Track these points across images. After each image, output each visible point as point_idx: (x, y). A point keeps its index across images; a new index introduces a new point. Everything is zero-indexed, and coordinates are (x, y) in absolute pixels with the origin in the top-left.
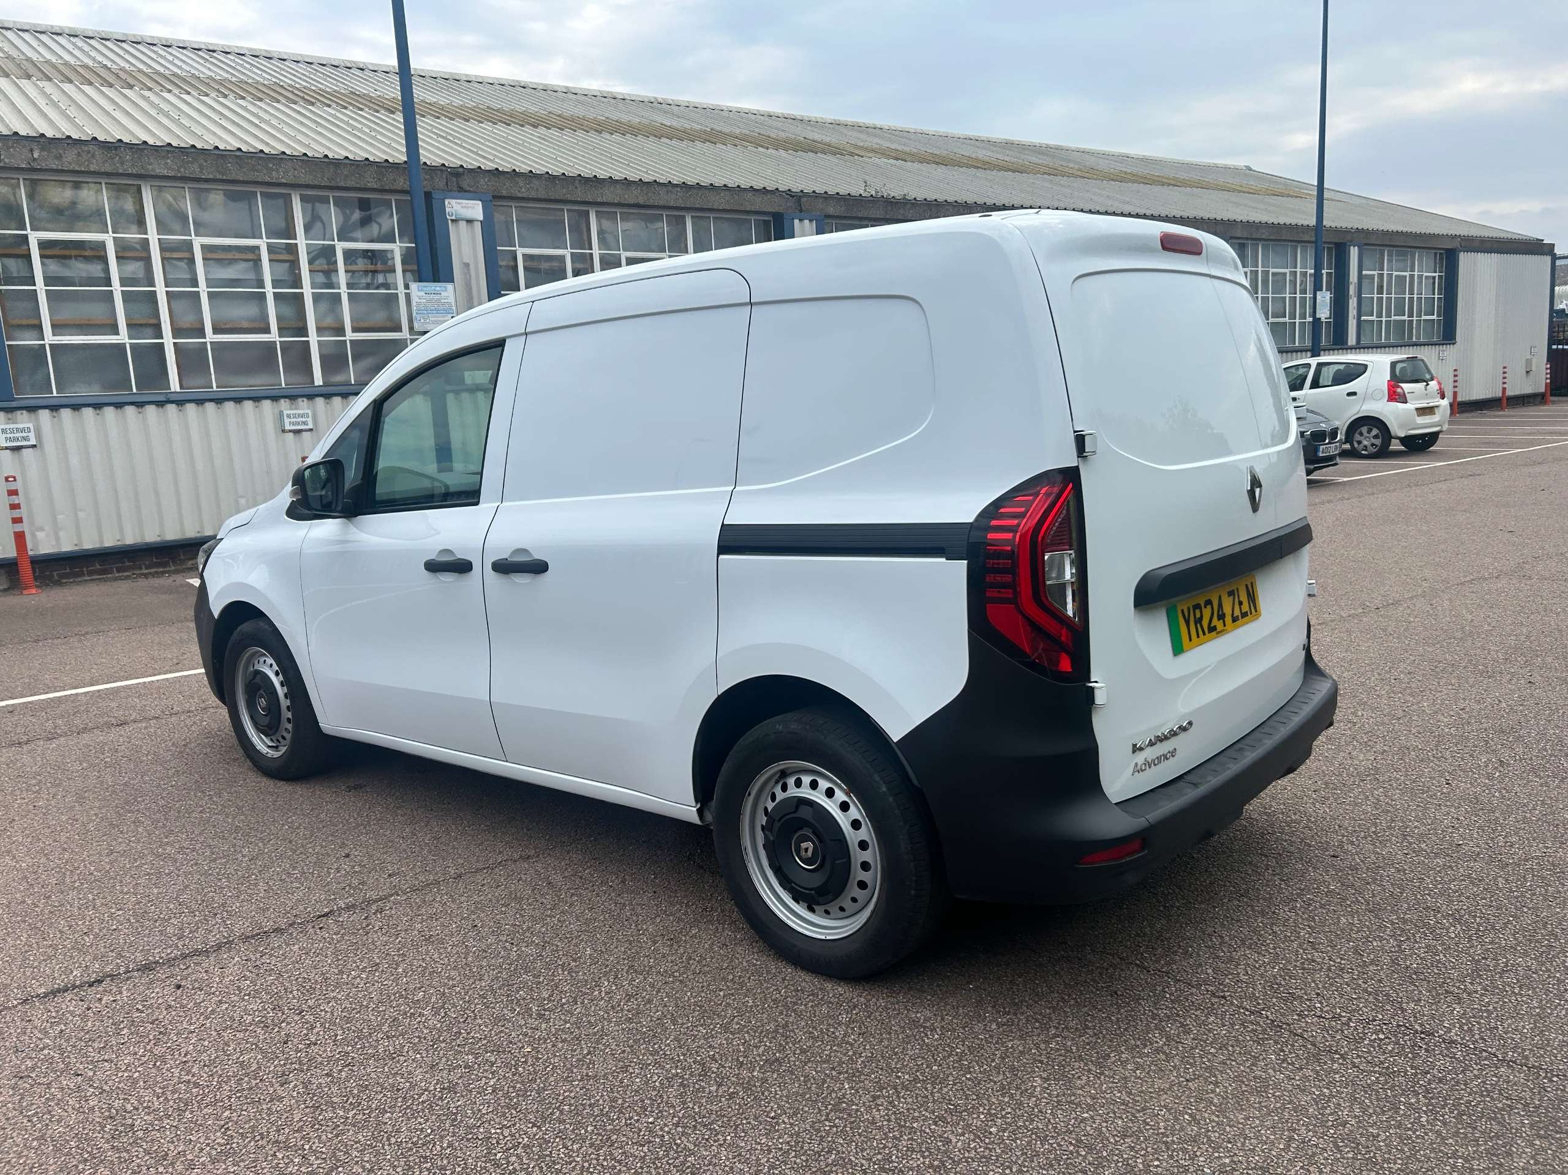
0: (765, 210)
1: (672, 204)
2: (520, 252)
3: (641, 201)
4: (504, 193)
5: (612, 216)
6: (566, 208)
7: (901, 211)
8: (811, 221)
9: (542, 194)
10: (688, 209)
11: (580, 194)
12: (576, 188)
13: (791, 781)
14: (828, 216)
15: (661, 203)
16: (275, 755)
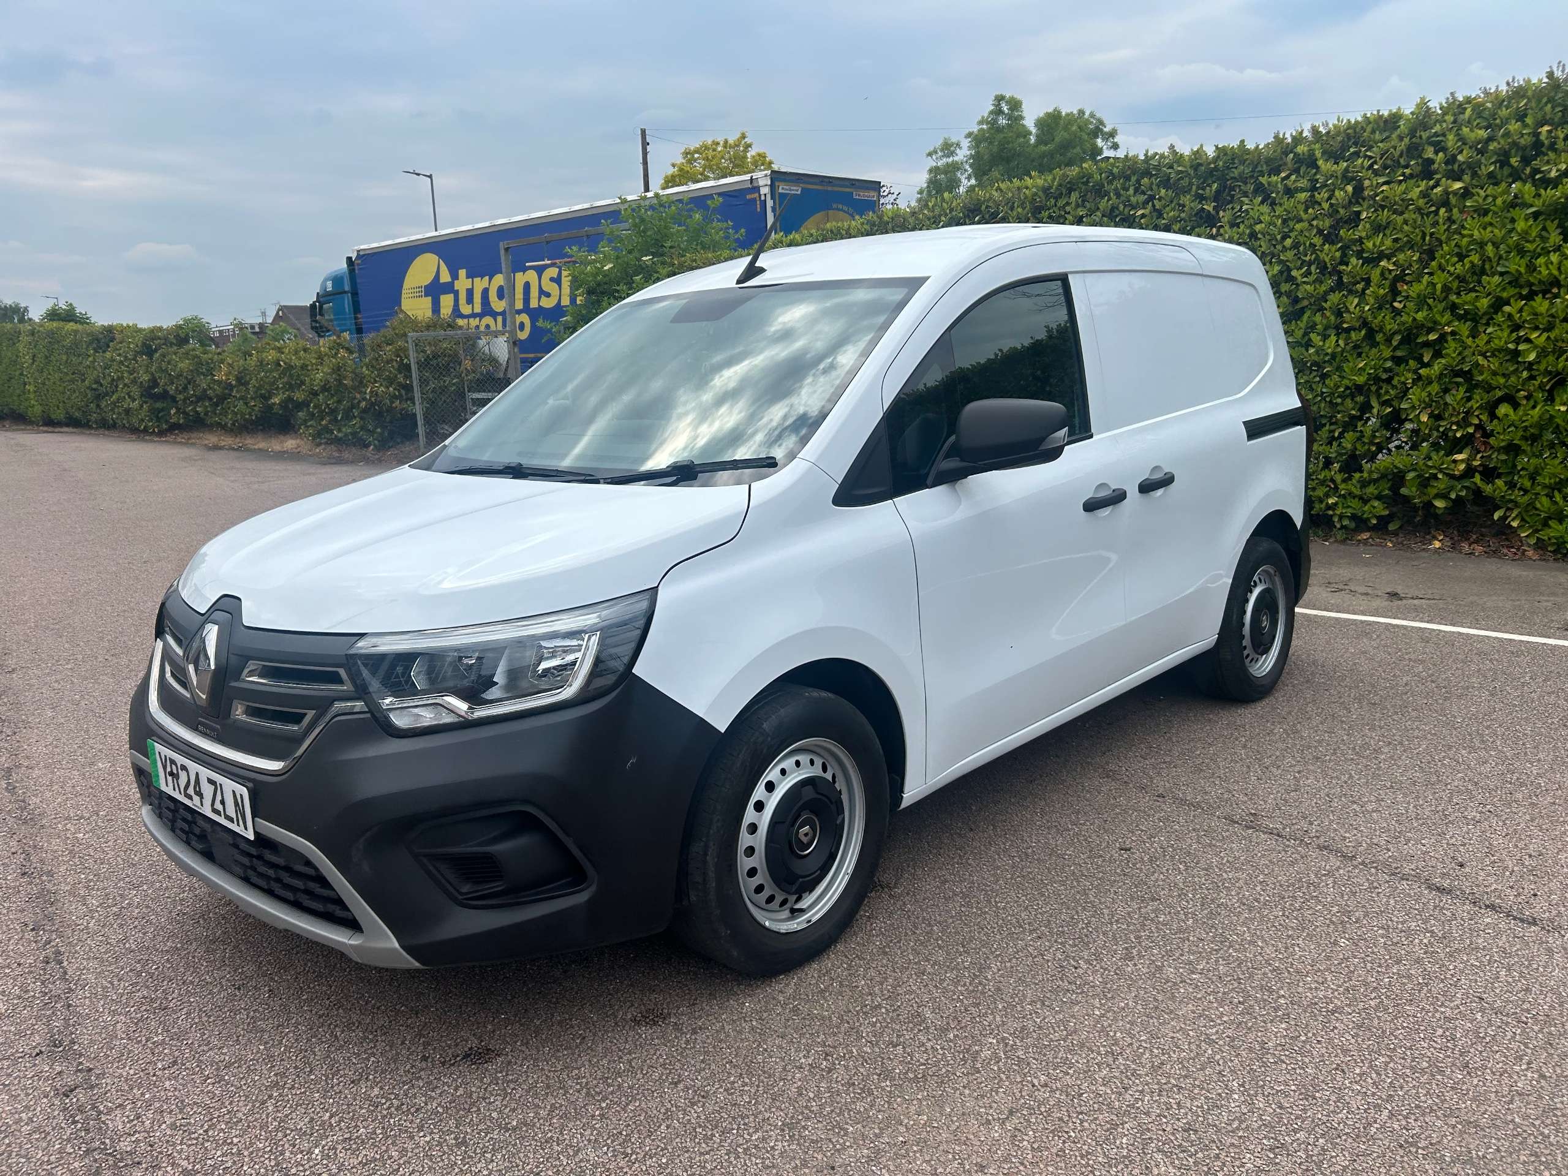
16: (815, 915)
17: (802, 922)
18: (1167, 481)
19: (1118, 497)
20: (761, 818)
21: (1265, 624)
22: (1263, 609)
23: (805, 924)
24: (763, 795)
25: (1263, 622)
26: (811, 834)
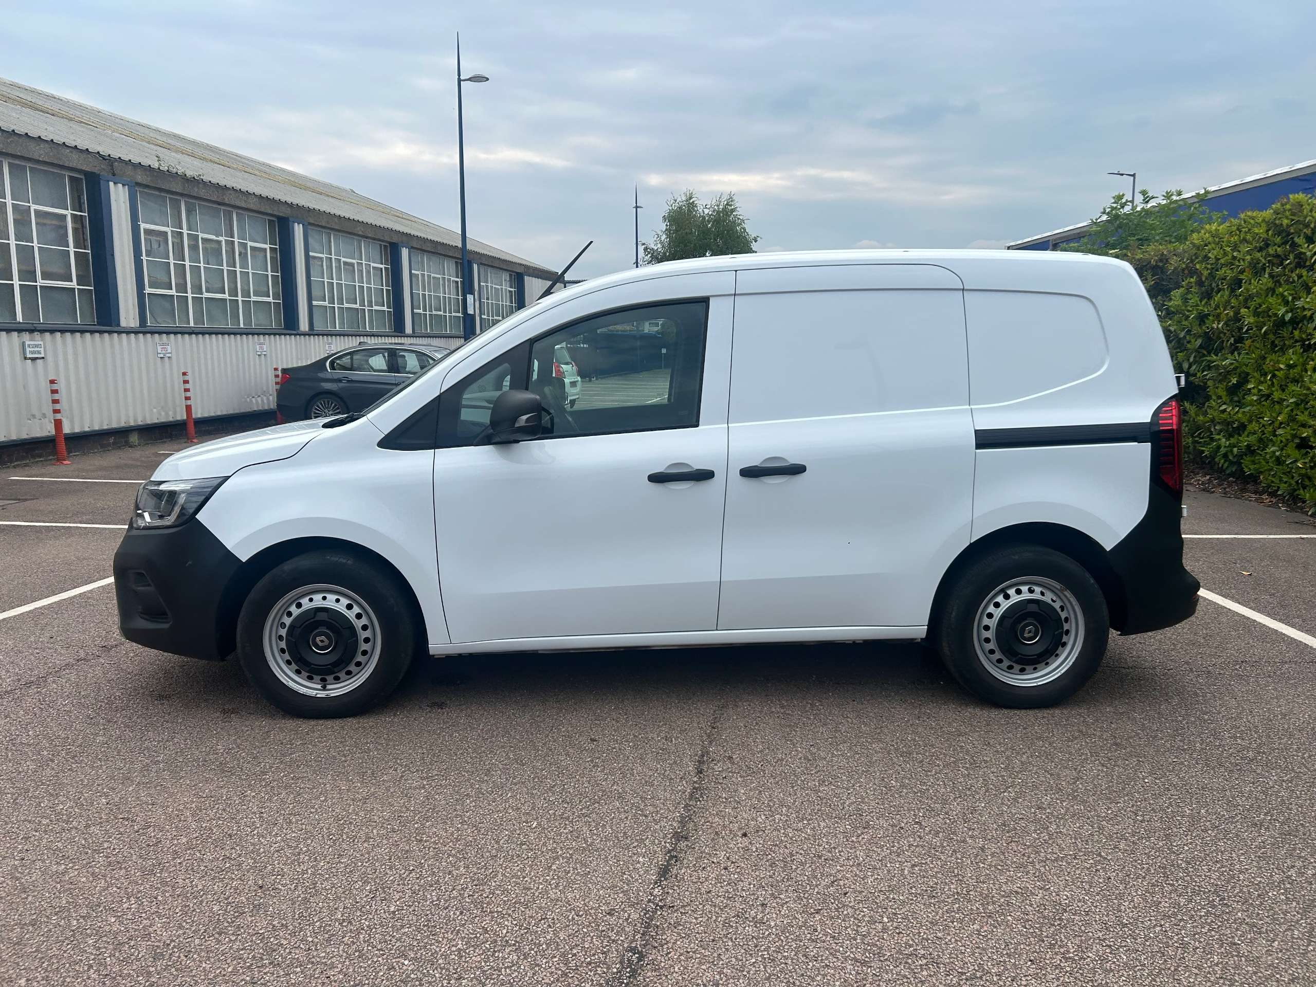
0: (81, 168)
7: (195, 189)
8: (123, 185)
10: (6, 155)
13: (1012, 592)
14: (137, 184)
16: (333, 694)
17: (322, 694)
18: (797, 470)
19: (705, 475)
20: (288, 621)
21: (1031, 635)
22: (1026, 619)
23: (324, 696)
24: (293, 609)
25: (1027, 631)
26: (327, 642)
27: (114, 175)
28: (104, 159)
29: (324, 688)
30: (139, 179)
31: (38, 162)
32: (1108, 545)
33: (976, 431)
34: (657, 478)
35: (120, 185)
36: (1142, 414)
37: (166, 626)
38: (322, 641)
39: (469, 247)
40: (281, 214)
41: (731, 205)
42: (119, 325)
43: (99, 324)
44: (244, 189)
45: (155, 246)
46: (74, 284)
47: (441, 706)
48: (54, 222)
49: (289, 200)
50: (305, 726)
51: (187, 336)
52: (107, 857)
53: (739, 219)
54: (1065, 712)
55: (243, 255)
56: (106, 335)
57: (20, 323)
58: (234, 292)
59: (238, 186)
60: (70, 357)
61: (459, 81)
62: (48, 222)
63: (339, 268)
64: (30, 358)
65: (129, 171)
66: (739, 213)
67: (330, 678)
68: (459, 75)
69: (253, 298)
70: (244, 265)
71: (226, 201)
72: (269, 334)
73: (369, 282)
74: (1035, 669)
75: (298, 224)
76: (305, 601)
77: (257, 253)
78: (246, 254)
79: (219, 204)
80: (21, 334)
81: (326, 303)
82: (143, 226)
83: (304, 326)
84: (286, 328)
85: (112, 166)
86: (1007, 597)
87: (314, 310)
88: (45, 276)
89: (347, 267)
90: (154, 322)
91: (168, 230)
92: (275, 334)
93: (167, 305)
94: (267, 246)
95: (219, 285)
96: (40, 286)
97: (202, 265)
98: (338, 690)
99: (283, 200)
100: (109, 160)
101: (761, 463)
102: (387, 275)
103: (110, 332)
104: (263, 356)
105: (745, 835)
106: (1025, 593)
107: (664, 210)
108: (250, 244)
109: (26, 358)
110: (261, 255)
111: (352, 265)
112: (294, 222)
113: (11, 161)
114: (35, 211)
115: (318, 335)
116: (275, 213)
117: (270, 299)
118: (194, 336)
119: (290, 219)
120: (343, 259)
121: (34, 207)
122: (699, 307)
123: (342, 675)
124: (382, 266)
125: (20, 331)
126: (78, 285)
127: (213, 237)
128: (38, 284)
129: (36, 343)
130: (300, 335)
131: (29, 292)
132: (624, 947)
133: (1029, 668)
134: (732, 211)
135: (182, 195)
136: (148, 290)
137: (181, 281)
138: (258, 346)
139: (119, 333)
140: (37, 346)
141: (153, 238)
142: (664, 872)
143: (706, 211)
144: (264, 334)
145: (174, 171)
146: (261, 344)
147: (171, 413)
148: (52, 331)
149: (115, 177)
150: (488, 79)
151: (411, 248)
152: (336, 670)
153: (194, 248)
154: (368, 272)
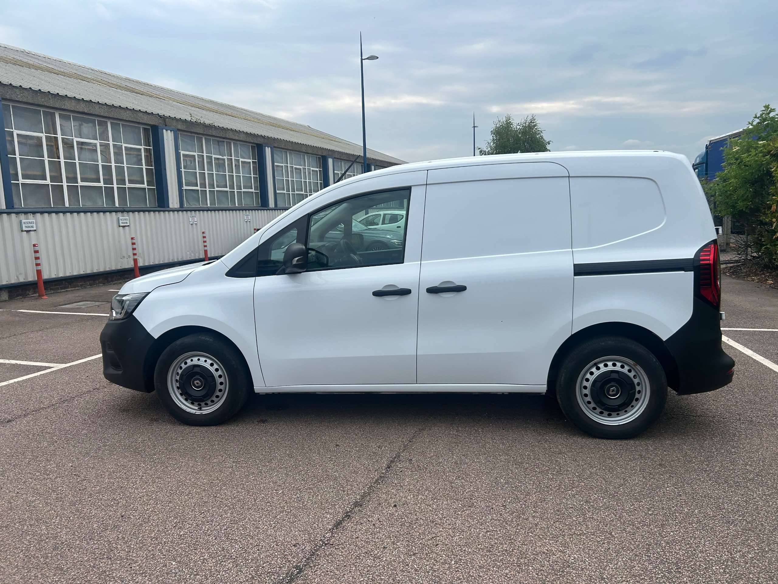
0: (149, 123)
1: (102, 114)
2: (16, 132)
3: (86, 111)
4: (8, 97)
5: (67, 118)
6: (42, 109)
7: (210, 131)
8: (171, 131)
9: (31, 101)
10: (109, 118)
11: (51, 103)
12: (50, 99)
13: (601, 365)
14: (179, 130)
15: (96, 113)
16: (204, 412)
17: (198, 412)
18: (461, 289)
19: (406, 292)
20: (180, 371)
21: (614, 393)
22: (610, 383)
23: (199, 413)
24: (183, 365)
25: (611, 391)
26: (200, 383)
27: (166, 126)
28: (160, 117)
29: (200, 409)
30: (179, 127)
31: (126, 121)
32: (664, 337)
33: (575, 265)
34: (378, 294)
35: (169, 131)
36: (689, 253)
37: (120, 372)
38: (197, 383)
39: (368, 155)
40: (258, 143)
41: (534, 123)
42: (168, 207)
43: (159, 207)
44: (238, 129)
45: (189, 163)
46: (145, 186)
47: (263, 421)
48: (135, 153)
49: (263, 134)
50: (187, 429)
51: (205, 212)
52: (57, 495)
53: (538, 130)
54: (637, 442)
55: (237, 166)
56: (162, 213)
57: (117, 207)
58: (232, 187)
59: (234, 128)
60: (143, 226)
61: (362, 60)
62: (132, 153)
63: (292, 172)
64: (122, 226)
65: (174, 123)
66: (538, 127)
67: (203, 404)
68: (362, 57)
69: (243, 190)
70: (238, 171)
71: (227, 136)
72: (252, 210)
73: (310, 179)
74: (618, 414)
75: (268, 147)
76: (189, 361)
77: (245, 165)
78: (239, 165)
79: (224, 138)
80: (117, 213)
81: (285, 192)
82: (182, 152)
83: (272, 204)
84: (262, 206)
85: (165, 121)
86: (598, 368)
87: (278, 195)
88: (131, 182)
89: (297, 171)
90: (188, 204)
91: (196, 154)
92: (255, 210)
93: (195, 195)
94: (251, 161)
95: (224, 183)
96: (128, 187)
97: (214, 172)
98: (207, 410)
99: (260, 134)
100: (163, 118)
101: (439, 285)
102: (320, 174)
103: (164, 211)
104: (248, 222)
105: (395, 506)
106: (610, 366)
107: (492, 127)
108: (241, 160)
109: (119, 226)
110: (248, 165)
111: (300, 169)
112: (265, 146)
113: (112, 121)
114: (125, 147)
115: (280, 210)
116: (256, 142)
117: (253, 190)
118: (209, 212)
119: (264, 145)
120: (294, 166)
121: (124, 145)
122: (406, 192)
123: (209, 402)
124: (318, 169)
125: (116, 212)
126: (147, 186)
127: (220, 157)
128: (126, 186)
129: (124, 218)
130: (269, 210)
131: (122, 191)
132: (293, 565)
133: (614, 414)
134: (535, 126)
135: (203, 134)
136: (185, 187)
137: (203, 182)
138: (245, 217)
139: (169, 211)
140: (125, 219)
141: (188, 159)
142: (338, 524)
143: (518, 127)
144: (249, 210)
145: (199, 121)
146: (247, 215)
147: (197, 254)
148: (133, 211)
149: (167, 126)
150: (378, 58)
151: (334, 158)
152: (205, 399)
153: (210, 163)
154: (309, 173)
